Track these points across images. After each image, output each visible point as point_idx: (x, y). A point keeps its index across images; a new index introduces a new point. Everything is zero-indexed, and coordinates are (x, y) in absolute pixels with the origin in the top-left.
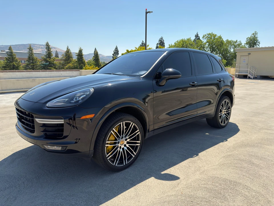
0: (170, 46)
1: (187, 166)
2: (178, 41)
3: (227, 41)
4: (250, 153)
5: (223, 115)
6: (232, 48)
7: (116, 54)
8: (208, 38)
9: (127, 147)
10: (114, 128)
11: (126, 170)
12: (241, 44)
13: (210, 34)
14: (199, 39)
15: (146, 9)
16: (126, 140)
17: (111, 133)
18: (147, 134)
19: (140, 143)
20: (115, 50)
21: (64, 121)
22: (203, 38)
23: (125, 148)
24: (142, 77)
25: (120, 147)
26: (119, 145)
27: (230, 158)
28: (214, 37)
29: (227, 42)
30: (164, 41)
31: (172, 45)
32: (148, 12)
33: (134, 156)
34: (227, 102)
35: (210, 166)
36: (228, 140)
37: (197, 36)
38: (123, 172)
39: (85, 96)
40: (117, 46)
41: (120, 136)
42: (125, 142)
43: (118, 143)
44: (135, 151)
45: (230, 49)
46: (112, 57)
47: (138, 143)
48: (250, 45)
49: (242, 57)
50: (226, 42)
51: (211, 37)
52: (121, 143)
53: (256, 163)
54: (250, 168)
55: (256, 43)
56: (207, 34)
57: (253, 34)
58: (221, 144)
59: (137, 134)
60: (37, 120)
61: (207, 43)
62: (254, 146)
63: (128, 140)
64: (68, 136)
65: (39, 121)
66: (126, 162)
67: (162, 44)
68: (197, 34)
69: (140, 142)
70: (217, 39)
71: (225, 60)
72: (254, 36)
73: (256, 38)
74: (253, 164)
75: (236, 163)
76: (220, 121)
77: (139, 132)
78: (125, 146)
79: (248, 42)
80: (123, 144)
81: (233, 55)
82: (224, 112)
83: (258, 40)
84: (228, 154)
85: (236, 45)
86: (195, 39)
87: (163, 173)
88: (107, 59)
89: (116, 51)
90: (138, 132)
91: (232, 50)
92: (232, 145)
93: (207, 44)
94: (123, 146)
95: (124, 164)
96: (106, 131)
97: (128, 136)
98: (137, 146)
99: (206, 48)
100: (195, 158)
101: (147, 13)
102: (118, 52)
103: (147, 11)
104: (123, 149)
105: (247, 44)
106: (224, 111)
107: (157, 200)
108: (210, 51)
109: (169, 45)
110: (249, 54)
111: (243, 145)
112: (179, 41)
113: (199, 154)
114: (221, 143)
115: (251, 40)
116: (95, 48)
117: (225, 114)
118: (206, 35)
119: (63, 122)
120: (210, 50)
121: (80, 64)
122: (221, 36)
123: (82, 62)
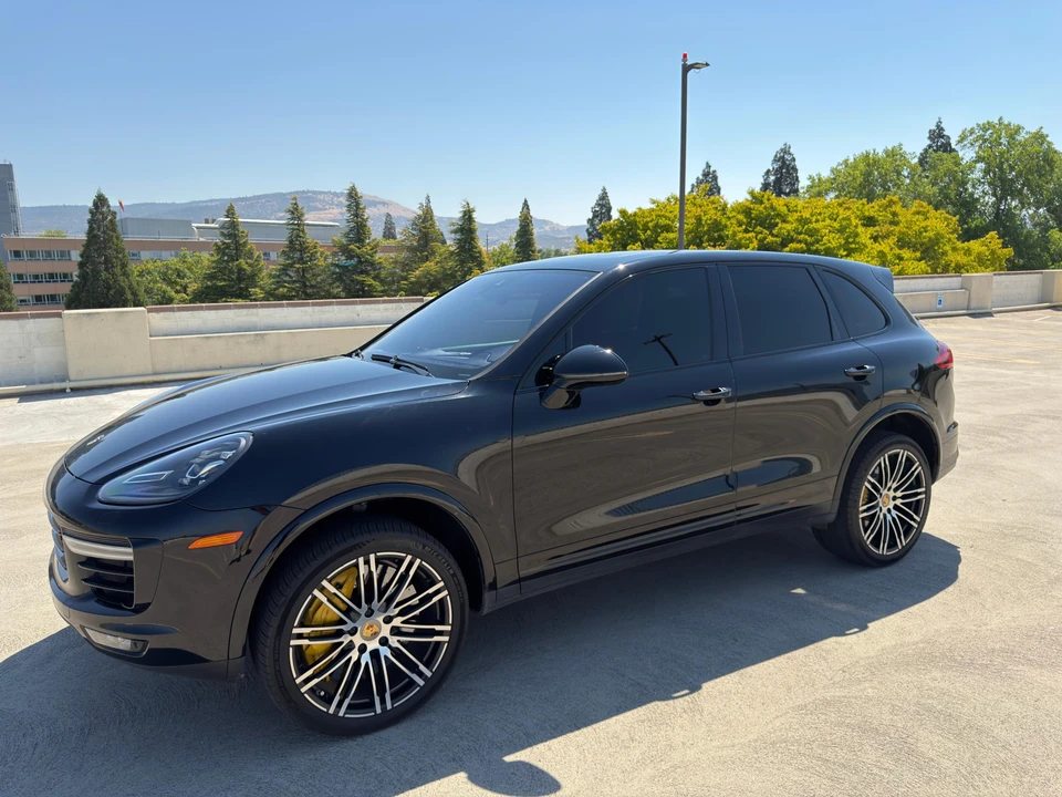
1: (625, 736)
2: (846, 161)
4: (929, 697)
5: (889, 511)
7: (601, 220)
8: (985, 141)
9: (390, 647)
10: (325, 578)
11: (384, 734)
13: (989, 126)
14: (947, 148)
15: (685, 56)
16: (388, 620)
17: (315, 598)
18: (488, 597)
19: (449, 633)
20: (599, 205)
21: (135, 554)
22: (963, 139)
23: (385, 652)
24: (474, 379)
25: (363, 649)
26: (358, 640)
27: (823, 717)
28: (1012, 137)
30: (794, 160)
31: (824, 179)
32: (693, 66)
33: (421, 682)
34: (902, 458)
35: (715, 743)
36: (869, 625)
37: (937, 134)
38: (370, 739)
39: (221, 462)
40: (604, 189)
41: (360, 606)
42: (385, 630)
43: (353, 632)
44: (428, 665)
46: (587, 230)
47: (441, 633)
51: (994, 138)
52: (368, 633)
53: (926, 748)
54: (883, 772)
56: (979, 125)
58: (831, 642)
59: (435, 599)
61: (976, 162)
63: (397, 622)
64: (149, 604)
66: (383, 704)
67: (788, 173)
68: (938, 126)
69: (448, 628)
70: (1024, 146)
75: (837, 740)
76: (868, 537)
77: (446, 592)
78: (384, 642)
80: (375, 636)
82: (889, 501)
84: (831, 693)
86: (930, 146)
87: (509, 759)
88: (568, 238)
89: (601, 209)
90: (440, 592)
92: (873, 654)
93: (981, 166)
94: (373, 645)
95: (375, 712)
96: (290, 593)
97: (395, 607)
98: (438, 644)
99: (974, 185)
100: (681, 703)
101: (686, 69)
103: (689, 63)
104: (375, 654)
106: (892, 494)
108: (994, 195)
112: (852, 160)
113: (706, 686)
114: (833, 639)
116: (526, 201)
117: (896, 507)
118: (972, 132)
119: (131, 558)
120: (994, 190)
121: (462, 262)
122: (1044, 132)
123: (471, 255)
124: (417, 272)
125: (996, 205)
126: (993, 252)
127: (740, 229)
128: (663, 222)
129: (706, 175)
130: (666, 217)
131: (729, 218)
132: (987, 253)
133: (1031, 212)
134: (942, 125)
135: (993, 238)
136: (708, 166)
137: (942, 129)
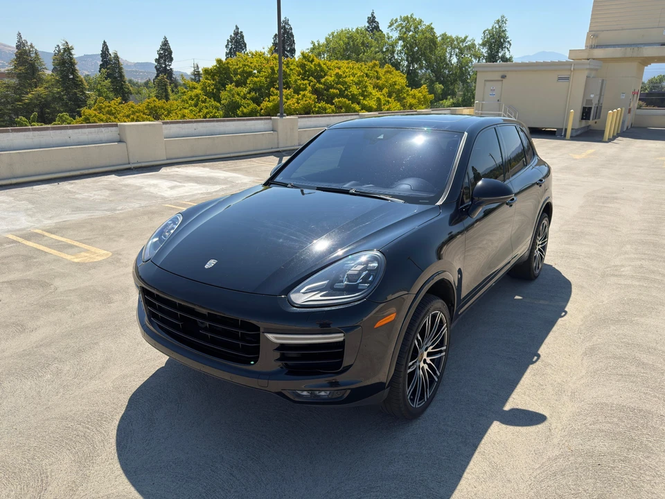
0: (314, 45)
1: (536, 384)
2: (333, 33)
3: (444, 37)
4: (623, 339)
6: (454, 56)
7: (165, 61)
8: (402, 28)
9: (427, 364)
12: (474, 45)
13: (406, 19)
14: (377, 28)
16: (426, 349)
19: (445, 351)
20: (163, 49)
21: (345, 337)
22: (390, 26)
23: (426, 367)
24: (440, 203)
25: (420, 367)
27: (598, 356)
28: (416, 28)
29: (443, 39)
30: (291, 29)
31: (321, 44)
33: (436, 380)
34: (544, 225)
35: (574, 378)
36: (566, 310)
37: (372, 20)
39: (367, 272)
40: (165, 38)
42: (425, 355)
44: (439, 369)
45: (451, 57)
46: (156, 67)
47: (443, 351)
48: (490, 48)
49: (487, 83)
50: (439, 39)
51: (408, 25)
53: (646, 361)
54: (645, 374)
55: (502, 44)
56: (401, 17)
57: (498, 21)
59: (443, 334)
60: (270, 336)
61: (399, 39)
62: (619, 321)
63: (430, 350)
64: (351, 365)
65: (277, 338)
66: (427, 395)
67: (288, 37)
68: (372, 15)
69: (445, 348)
70: (423, 32)
71: (440, 84)
72: (500, 27)
73: (504, 31)
74: (643, 363)
76: (534, 266)
77: (446, 329)
78: (425, 361)
79: (487, 42)
80: (422, 359)
81: (456, 73)
83: (508, 38)
84: (588, 344)
85: (463, 48)
86: (368, 27)
87: (506, 409)
88: (136, 72)
89: (165, 52)
91: (454, 60)
92: (581, 323)
93: (401, 43)
94: (422, 364)
95: (425, 401)
97: (431, 341)
98: (442, 357)
99: (397, 54)
100: (540, 364)
102: (171, 53)
104: (423, 369)
105: (484, 45)
107: (539, 472)
108: (407, 60)
109: (313, 43)
110: (503, 77)
111: (600, 321)
112: (336, 34)
113: (540, 353)
115: (492, 36)
116: (105, 42)
117: (539, 249)
118: (396, 21)
119: (341, 339)
120: (407, 58)
121: (66, 89)
122: (432, 26)
123: (74, 83)
124: (30, 95)
125: (408, 66)
126: (425, 97)
127: (299, 78)
128: (247, 69)
129: (236, 34)
130: (249, 66)
131: (291, 70)
132: (422, 97)
133: (423, 71)
134: (375, 15)
135: (424, 88)
136: (237, 28)
137: (374, 17)
